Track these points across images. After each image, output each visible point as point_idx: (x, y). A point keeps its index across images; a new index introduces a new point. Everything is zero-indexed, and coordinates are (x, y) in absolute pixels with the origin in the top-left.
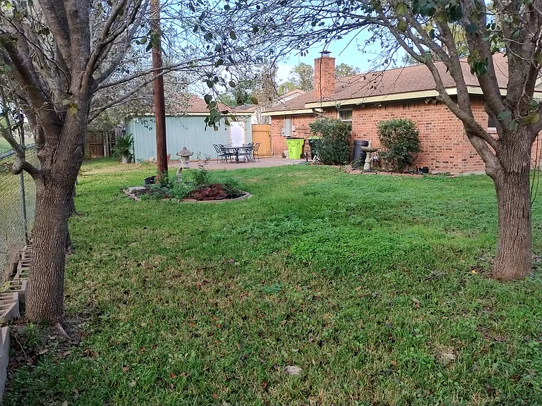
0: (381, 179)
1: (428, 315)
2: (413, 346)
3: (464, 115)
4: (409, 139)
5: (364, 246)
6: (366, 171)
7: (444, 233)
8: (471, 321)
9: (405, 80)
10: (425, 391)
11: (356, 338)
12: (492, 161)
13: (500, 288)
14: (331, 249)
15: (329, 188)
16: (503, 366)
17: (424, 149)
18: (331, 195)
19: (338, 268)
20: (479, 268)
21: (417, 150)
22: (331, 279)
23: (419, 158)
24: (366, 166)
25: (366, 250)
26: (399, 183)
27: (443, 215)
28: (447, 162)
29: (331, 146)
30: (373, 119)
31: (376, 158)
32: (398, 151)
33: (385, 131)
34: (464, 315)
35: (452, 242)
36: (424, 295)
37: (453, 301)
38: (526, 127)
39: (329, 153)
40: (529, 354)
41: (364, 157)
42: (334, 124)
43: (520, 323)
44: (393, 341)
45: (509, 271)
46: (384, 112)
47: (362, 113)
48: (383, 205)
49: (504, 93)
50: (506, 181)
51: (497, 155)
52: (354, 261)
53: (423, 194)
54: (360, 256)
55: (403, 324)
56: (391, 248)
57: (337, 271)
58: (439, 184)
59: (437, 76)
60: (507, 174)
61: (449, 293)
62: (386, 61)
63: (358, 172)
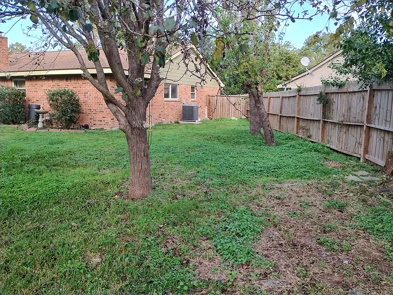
0: (52, 134)
1: (83, 233)
2: (71, 259)
3: (101, 88)
4: (72, 104)
5: (34, 189)
6: (40, 129)
7: (97, 172)
8: (112, 232)
9: (66, 60)
10: (78, 291)
11: (24, 264)
12: (123, 120)
13: (132, 205)
14: (6, 194)
15: (7, 144)
16: (132, 258)
17: (84, 112)
18: (9, 149)
19: (11, 209)
20: (120, 193)
21: (79, 112)
22: (6, 219)
23: (81, 118)
24: (40, 125)
25: (36, 191)
26: (66, 138)
27: (97, 159)
28: (101, 121)
29: (8, 109)
30: (44, 88)
31: (48, 118)
32: (64, 113)
33: (53, 97)
34: (108, 228)
35: (102, 177)
36: (80, 220)
37: (101, 219)
38: (141, 98)
39: (6, 115)
40: (148, 246)
41: (38, 118)
42: (9, 91)
43: (144, 227)
44: (55, 259)
45: (138, 193)
46: (51, 83)
47: (34, 83)
48: (52, 155)
49: (127, 73)
50: (132, 133)
51: (126, 116)
52: (25, 202)
53: (84, 144)
54: (32, 196)
55: (64, 244)
56: (57, 187)
57: (11, 212)
58: (96, 136)
59: (80, 59)
60: (133, 128)
61: (99, 215)
62: (46, 45)
63: (33, 129)
